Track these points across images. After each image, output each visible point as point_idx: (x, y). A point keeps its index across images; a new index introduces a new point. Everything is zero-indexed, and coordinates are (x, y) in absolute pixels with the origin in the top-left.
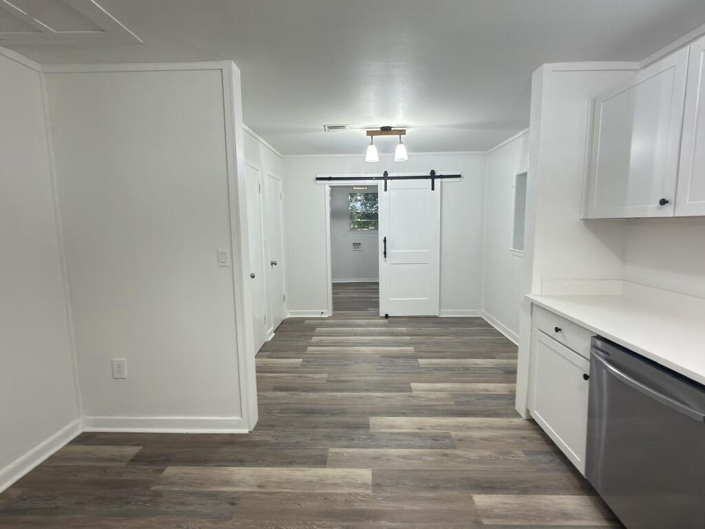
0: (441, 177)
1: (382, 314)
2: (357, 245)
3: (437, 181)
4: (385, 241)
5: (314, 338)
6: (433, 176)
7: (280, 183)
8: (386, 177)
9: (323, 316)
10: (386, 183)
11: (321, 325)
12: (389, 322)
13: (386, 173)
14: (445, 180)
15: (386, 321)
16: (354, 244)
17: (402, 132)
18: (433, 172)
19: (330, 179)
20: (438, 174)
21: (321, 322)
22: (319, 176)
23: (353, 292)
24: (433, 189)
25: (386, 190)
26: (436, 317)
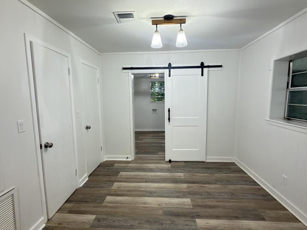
0: (208, 67)
1: (167, 159)
2: (154, 110)
3: (205, 70)
4: (169, 111)
5: (115, 183)
6: (202, 66)
7: (98, 71)
8: (170, 67)
9: (128, 160)
10: (170, 71)
11: (124, 169)
12: (172, 167)
13: (170, 64)
14: (210, 69)
15: (169, 165)
16: (153, 110)
17: (182, 21)
18: (202, 63)
19: (132, 68)
20: (206, 64)
21: (125, 166)
22: (124, 67)
23: (152, 139)
24: (202, 75)
25: (170, 76)
26: (204, 162)
